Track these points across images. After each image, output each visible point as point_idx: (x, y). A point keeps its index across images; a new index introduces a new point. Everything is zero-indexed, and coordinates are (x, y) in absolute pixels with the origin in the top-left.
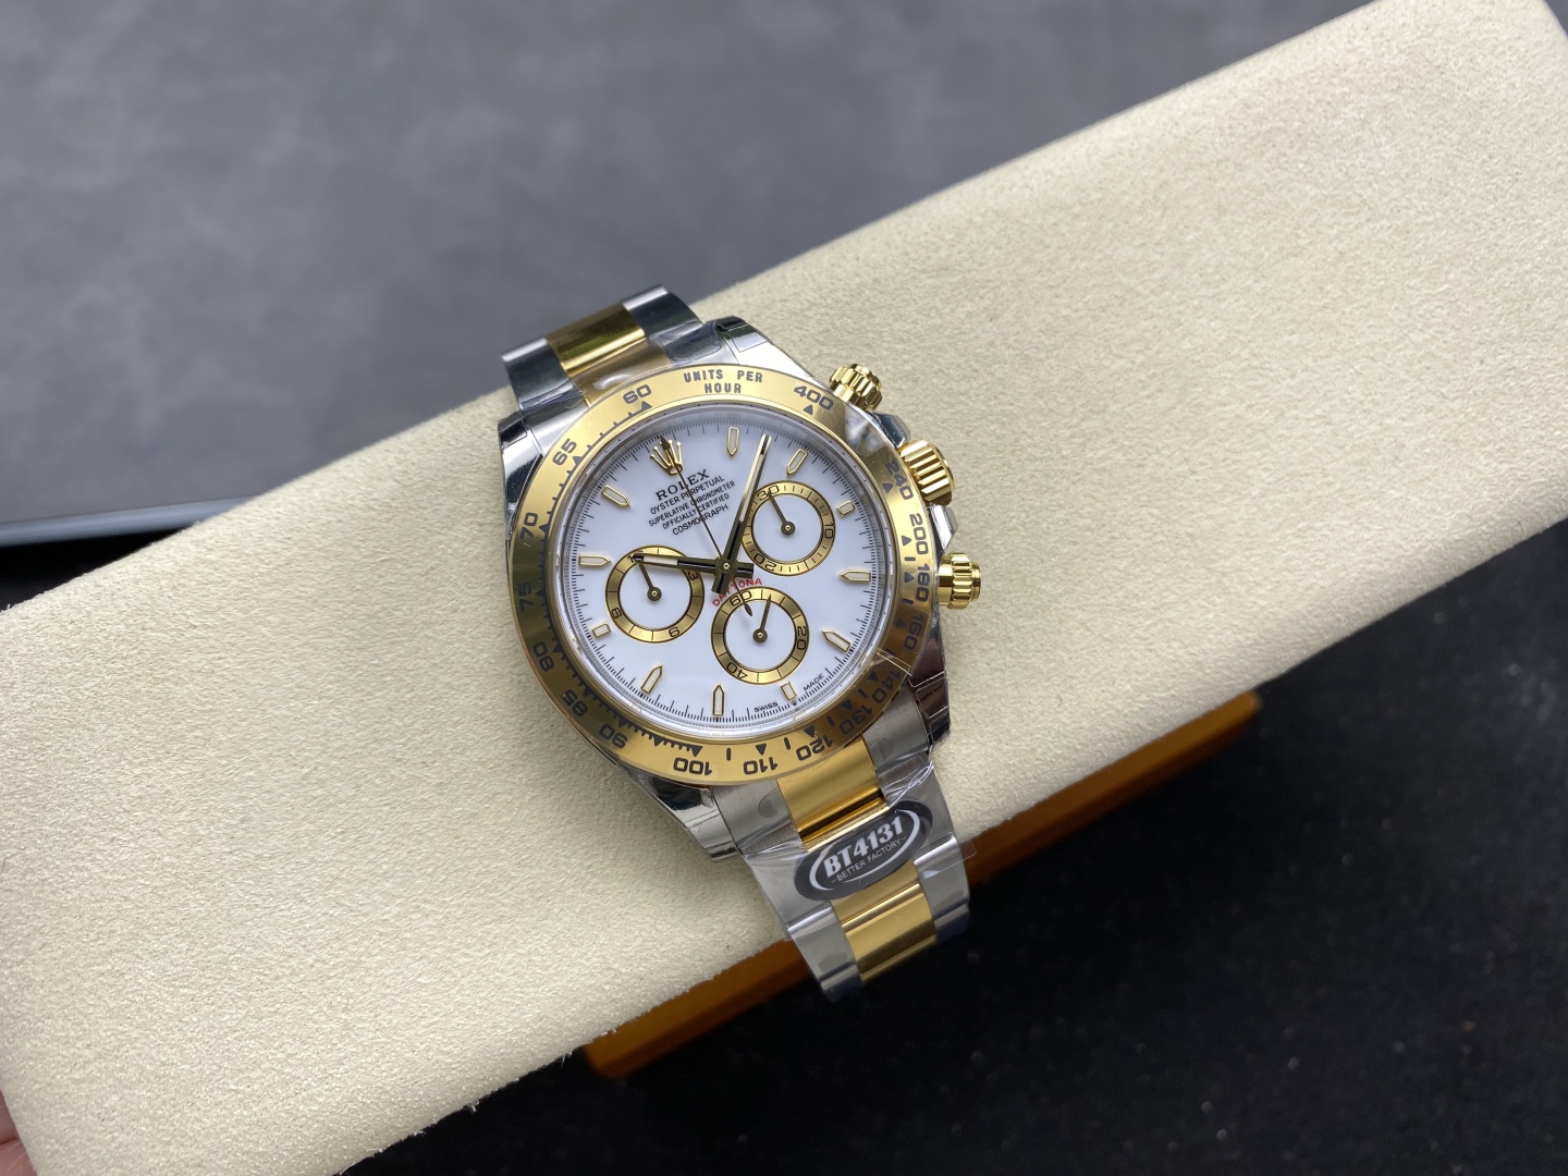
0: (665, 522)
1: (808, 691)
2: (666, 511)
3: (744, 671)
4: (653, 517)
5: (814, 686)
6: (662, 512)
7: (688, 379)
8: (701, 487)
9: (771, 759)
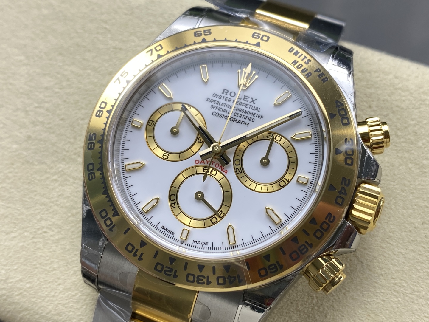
0: (214, 105)
1: (194, 244)
2: (220, 100)
3: (176, 204)
4: (212, 98)
5: (199, 245)
6: (217, 99)
7: (290, 51)
8: (246, 105)
9: (142, 254)
